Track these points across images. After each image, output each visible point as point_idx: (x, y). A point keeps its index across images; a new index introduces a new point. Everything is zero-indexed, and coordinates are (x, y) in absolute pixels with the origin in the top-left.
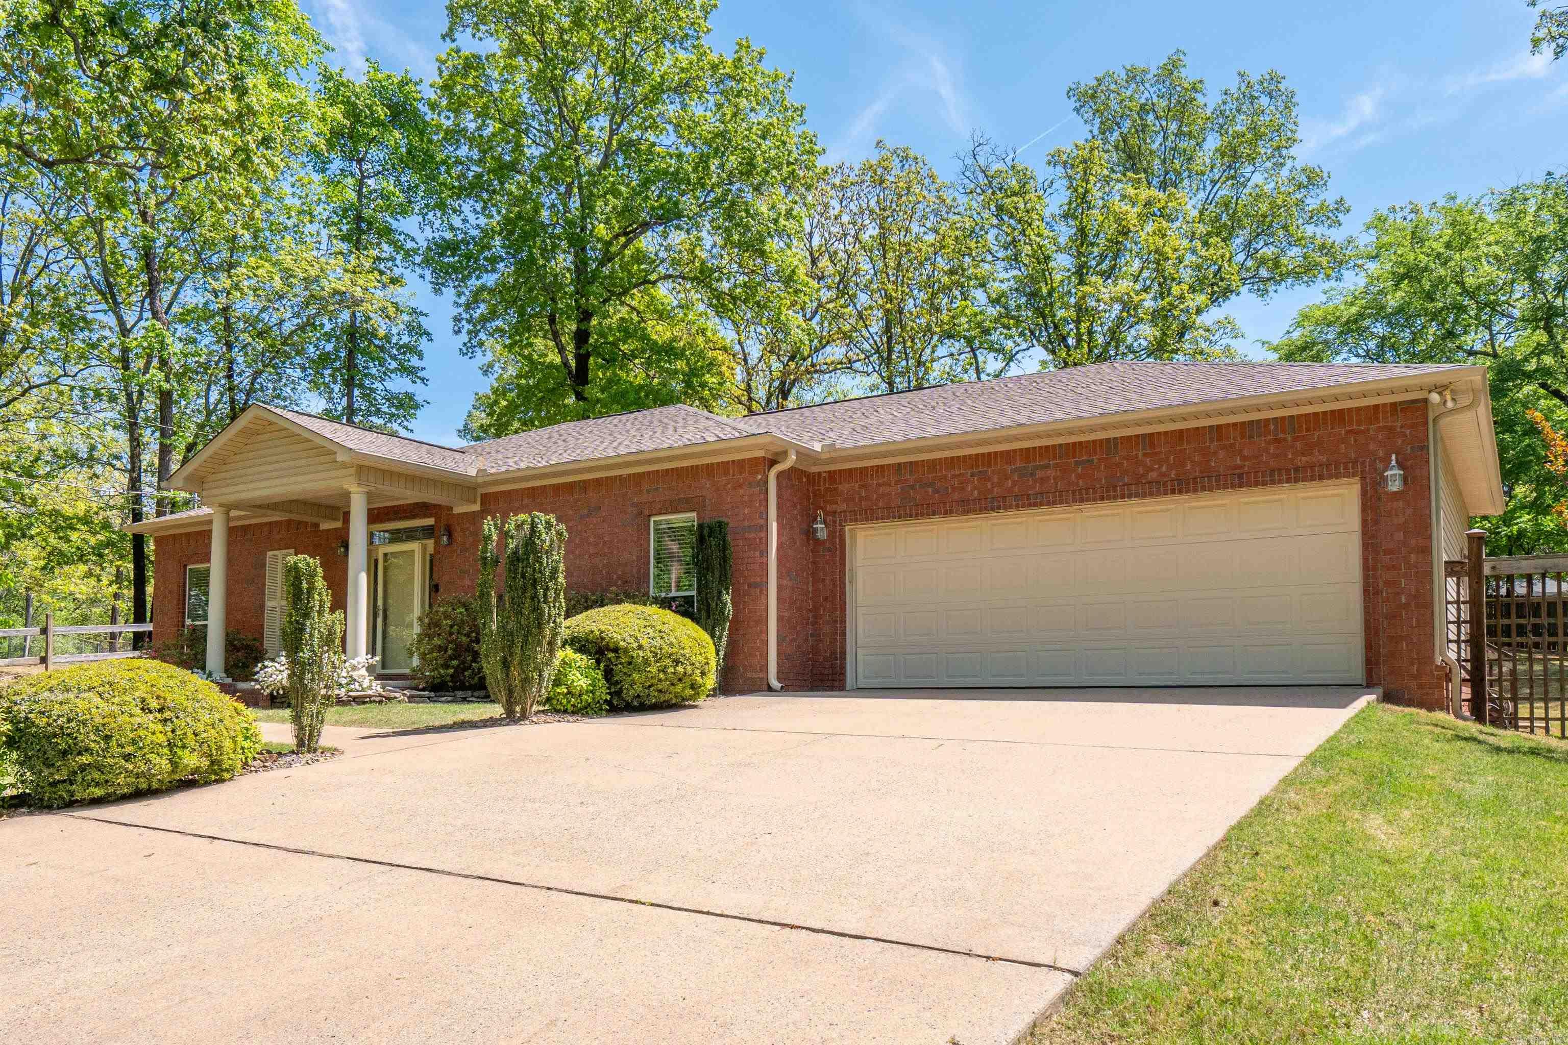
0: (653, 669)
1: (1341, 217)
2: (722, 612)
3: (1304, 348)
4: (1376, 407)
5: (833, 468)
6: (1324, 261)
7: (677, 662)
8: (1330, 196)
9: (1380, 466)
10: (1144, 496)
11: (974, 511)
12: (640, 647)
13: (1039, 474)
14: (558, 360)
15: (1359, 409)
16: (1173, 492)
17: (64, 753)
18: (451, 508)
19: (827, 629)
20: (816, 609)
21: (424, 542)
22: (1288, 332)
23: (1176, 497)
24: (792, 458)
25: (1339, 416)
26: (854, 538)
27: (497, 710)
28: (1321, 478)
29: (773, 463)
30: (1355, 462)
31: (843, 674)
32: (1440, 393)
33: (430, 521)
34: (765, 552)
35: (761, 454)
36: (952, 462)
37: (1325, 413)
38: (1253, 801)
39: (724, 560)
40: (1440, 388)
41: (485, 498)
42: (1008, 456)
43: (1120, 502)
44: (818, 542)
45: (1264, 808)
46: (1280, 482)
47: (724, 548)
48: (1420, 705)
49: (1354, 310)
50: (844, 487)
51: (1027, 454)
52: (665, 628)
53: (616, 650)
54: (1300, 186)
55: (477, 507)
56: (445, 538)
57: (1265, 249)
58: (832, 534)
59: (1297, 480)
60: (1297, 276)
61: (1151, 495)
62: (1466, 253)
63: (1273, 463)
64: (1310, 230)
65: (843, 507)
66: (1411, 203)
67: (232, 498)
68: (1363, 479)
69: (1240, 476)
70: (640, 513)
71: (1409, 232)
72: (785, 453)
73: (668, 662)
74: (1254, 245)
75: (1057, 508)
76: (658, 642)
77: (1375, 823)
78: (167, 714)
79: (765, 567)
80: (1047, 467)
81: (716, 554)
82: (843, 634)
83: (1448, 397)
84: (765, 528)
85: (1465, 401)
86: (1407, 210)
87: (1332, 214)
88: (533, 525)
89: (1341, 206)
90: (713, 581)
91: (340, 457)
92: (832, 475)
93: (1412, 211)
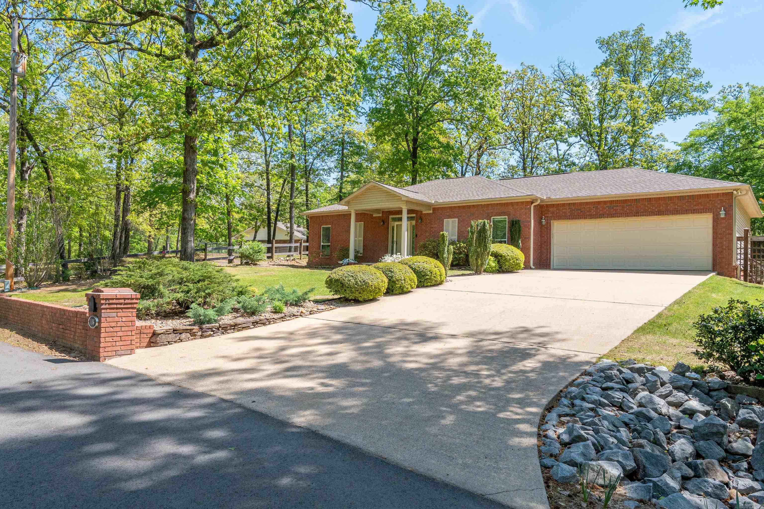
0: (511, 261)
1: (708, 89)
3: (692, 146)
4: (718, 194)
5: (547, 203)
6: (700, 108)
7: (517, 260)
8: (704, 81)
9: (719, 210)
10: (647, 216)
11: (594, 218)
12: (508, 255)
13: (615, 208)
15: (713, 194)
17: (423, 276)
18: (422, 212)
19: (545, 251)
20: (541, 245)
21: (413, 221)
22: (685, 139)
24: (539, 201)
25: (707, 196)
26: (553, 224)
27: (471, 272)
28: (701, 213)
29: (532, 203)
30: (711, 209)
31: (550, 264)
33: (414, 215)
34: (530, 229)
35: (530, 200)
36: (587, 203)
37: (703, 195)
39: (520, 231)
40: (737, 190)
41: (434, 209)
42: (605, 202)
43: (639, 217)
44: (542, 226)
46: (689, 213)
47: (520, 227)
49: (712, 131)
50: (551, 209)
51: (611, 202)
52: (512, 250)
53: (501, 256)
54: (691, 76)
55: (431, 212)
56: (419, 221)
57: (676, 101)
58: (547, 223)
59: (694, 213)
60: (688, 112)
61: (650, 215)
62: (757, 113)
63: (687, 208)
64: (695, 94)
65: (550, 215)
66: (738, 83)
68: (713, 213)
69: (677, 211)
70: (489, 216)
71: (735, 103)
72: (536, 200)
73: (515, 260)
74: (671, 100)
75: (620, 218)
76: (512, 254)
78: (438, 268)
79: (530, 233)
80: (618, 206)
81: (517, 229)
82: (550, 253)
83: (739, 192)
84: (530, 222)
85: (744, 192)
86: (735, 88)
87: (705, 88)
88: (484, 223)
89: (708, 85)
90: (516, 237)
91: (403, 199)
92: (547, 206)
93: (738, 87)
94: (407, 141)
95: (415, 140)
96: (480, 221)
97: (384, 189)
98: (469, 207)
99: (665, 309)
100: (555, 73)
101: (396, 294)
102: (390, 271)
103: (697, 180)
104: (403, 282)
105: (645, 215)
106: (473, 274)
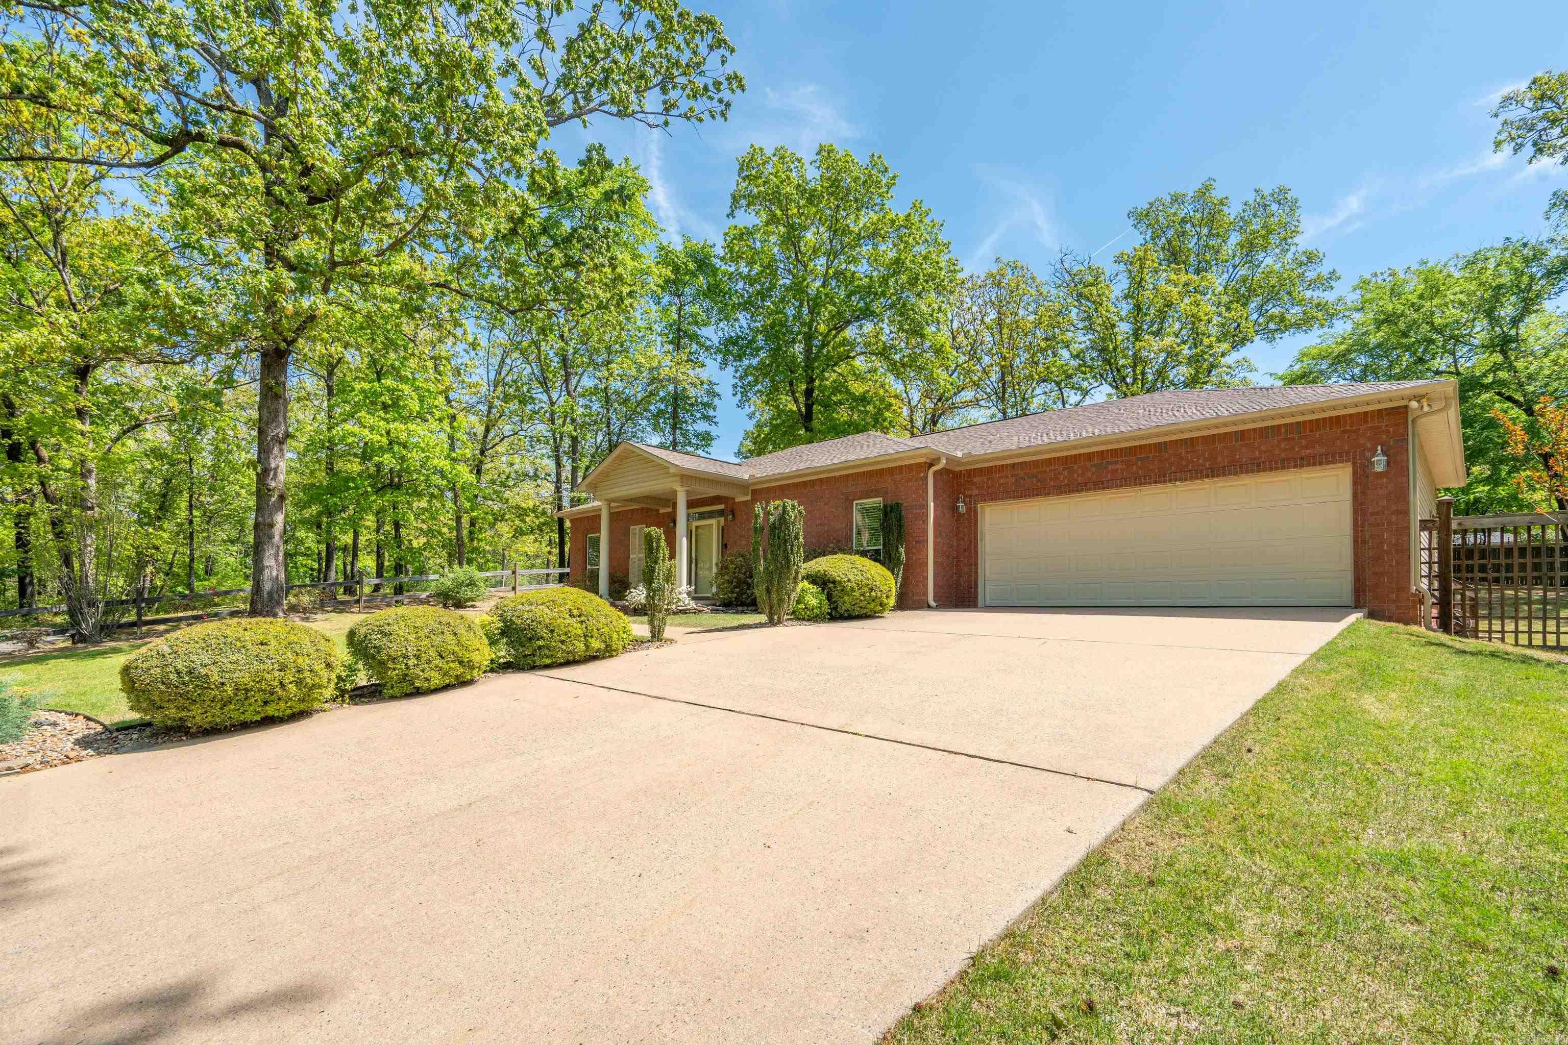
0: (857, 594)
1: (1333, 283)
2: (899, 558)
4: (1366, 413)
5: (968, 468)
6: (1320, 315)
7: (872, 590)
8: (1324, 269)
9: (1368, 454)
10: (1186, 480)
11: (1065, 493)
12: (849, 580)
13: (1110, 467)
14: (795, 408)
15: (1351, 415)
16: (1207, 476)
17: (530, 639)
18: (734, 499)
19: (966, 569)
20: (957, 558)
21: (719, 519)
22: (1291, 366)
23: (1211, 480)
24: (943, 462)
25: (1336, 421)
26: (983, 513)
27: (763, 618)
28: (1321, 464)
29: (931, 465)
30: (1347, 453)
31: (976, 597)
32: (1418, 401)
33: (722, 507)
34: (925, 522)
35: (923, 460)
36: (1049, 461)
37: (1325, 419)
38: (1273, 684)
39: (900, 526)
40: (1418, 398)
41: (754, 492)
42: (1089, 456)
43: (1168, 484)
44: (960, 515)
45: (1281, 688)
46: (1289, 468)
47: (900, 519)
48: (1398, 621)
49: (1343, 347)
50: (977, 480)
51: (1102, 454)
52: (864, 569)
53: (834, 582)
54: (1301, 264)
55: (749, 498)
56: (730, 517)
57: (1273, 310)
58: (969, 510)
59: (1302, 466)
60: (1297, 326)
61: (1191, 479)
62: (1436, 301)
63: (1283, 455)
64: (1308, 294)
65: (975, 492)
66: (1389, 269)
67: (613, 496)
68: (1354, 464)
69: (1258, 465)
70: (847, 498)
71: (1388, 288)
72: (938, 460)
73: (866, 589)
74: (1265, 307)
75: (1123, 490)
76: (859, 578)
77: (1368, 701)
78: (583, 618)
79: (926, 531)
80: (1116, 463)
81: (895, 523)
82: (976, 573)
83: (1425, 404)
84: (926, 506)
85: (1438, 406)
87: (1326, 282)
88: (784, 507)
89: (1333, 275)
90: (893, 542)
91: (672, 470)
92: (969, 472)
93: (1390, 275)
94: (793, 393)
95: (809, 393)
96: (777, 502)
98: (813, 483)
101: (393, 698)
105: (1181, 480)
106: (761, 625)
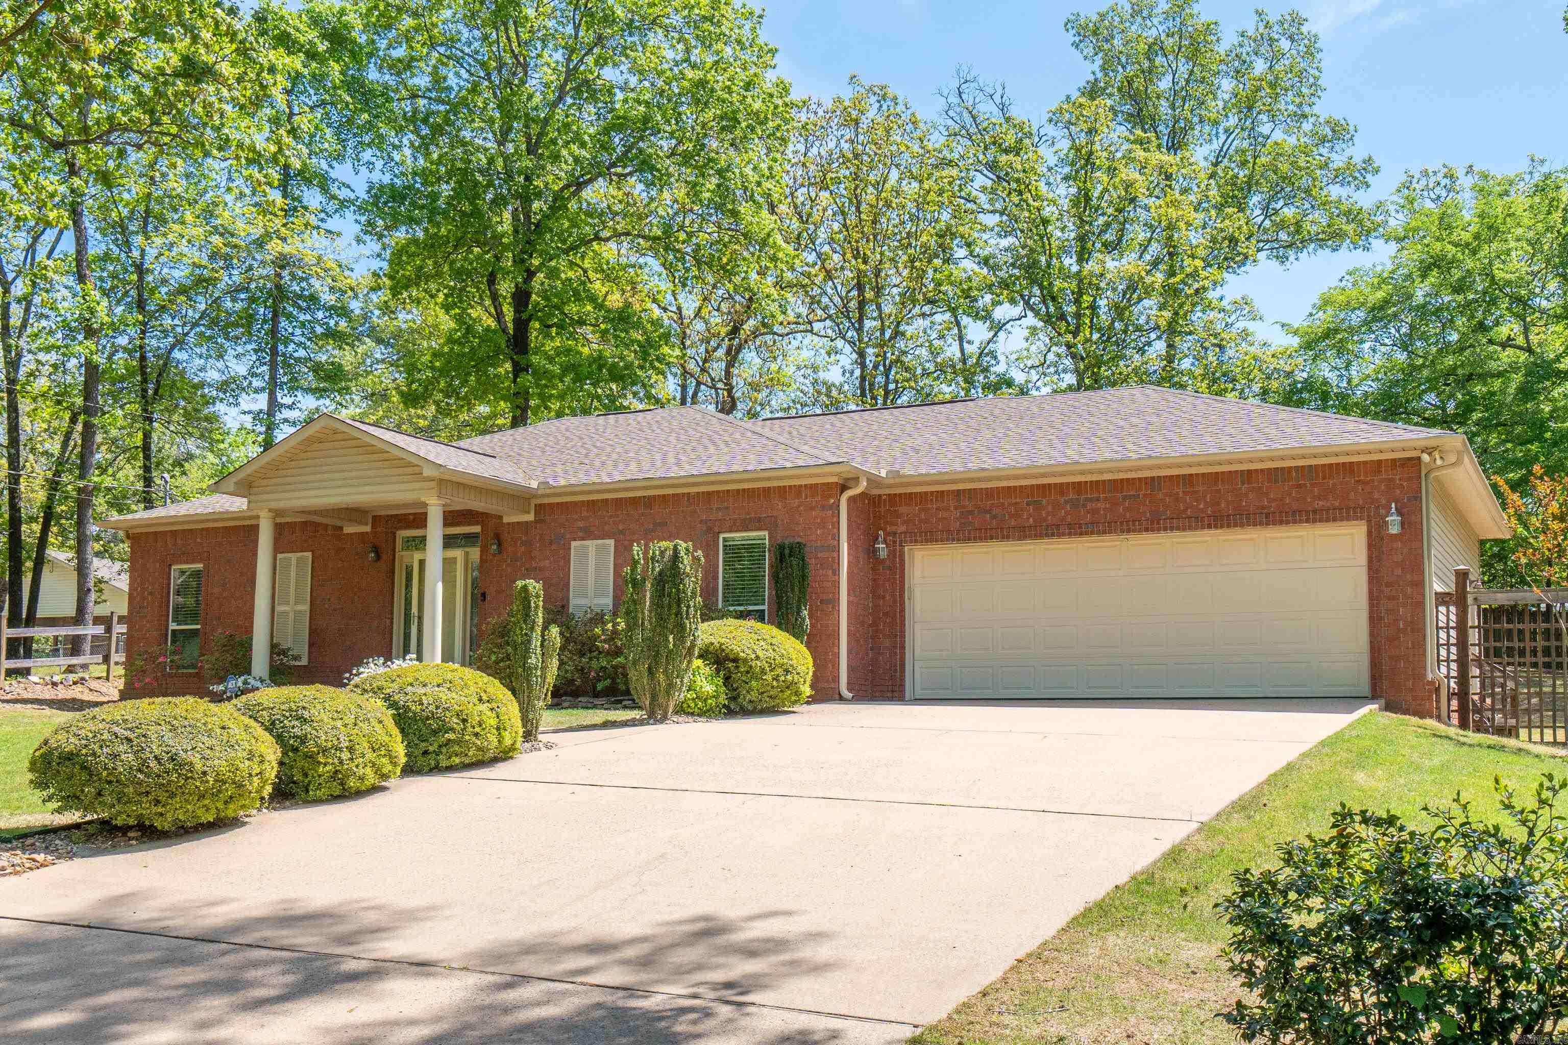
0: (768, 677)
1: (1369, 178)
2: (801, 626)
3: (1328, 334)
4: (1379, 462)
5: (892, 491)
6: (1350, 228)
7: (787, 671)
8: (1358, 153)
9: (1383, 512)
10: (1184, 530)
11: (1030, 537)
12: (758, 658)
13: (1089, 505)
14: (491, 323)
15: (1365, 463)
16: (1209, 527)
17: (435, 732)
18: (501, 517)
19: (886, 643)
20: (875, 624)
21: (467, 549)
22: (1311, 315)
23: (1213, 531)
24: (863, 485)
25: (1349, 468)
26: (912, 558)
27: (635, 714)
28: (1335, 520)
29: (844, 488)
30: (1362, 508)
31: (902, 685)
32: (1430, 454)
33: (477, 529)
34: (836, 572)
35: (834, 479)
36: (1009, 490)
37: (1338, 464)
38: (1284, 764)
39: (804, 577)
40: (1429, 451)
41: (539, 508)
42: (1062, 488)
43: (1163, 534)
44: (878, 561)
45: (1290, 767)
46: (1301, 521)
47: (803, 567)
48: (1414, 715)
49: (1380, 295)
50: (903, 510)
51: (1079, 487)
52: (774, 641)
53: (735, 660)
54: (1323, 140)
55: (531, 517)
56: (495, 547)
57: (1285, 210)
58: (892, 553)
59: (1314, 521)
60: (1321, 243)
61: (1190, 528)
63: (1295, 506)
64: (1335, 191)
65: (901, 528)
66: (1445, 166)
67: (282, 505)
68: (1369, 521)
69: (1267, 515)
70: (710, 529)
71: (1435, 217)
72: (856, 480)
73: (779, 671)
74: (1273, 205)
75: (1107, 537)
76: (771, 654)
78: (494, 705)
79: (836, 584)
80: (1098, 500)
81: (796, 572)
82: (903, 647)
83: (1437, 457)
84: (837, 548)
85: (1452, 458)
86: (1440, 176)
87: (1360, 174)
88: (676, 551)
89: (1370, 166)
90: (793, 597)
91: (427, 472)
92: (892, 498)
93: (1445, 177)
94: (495, 297)
95: (521, 298)
96: (664, 544)
97: (368, 439)
98: (649, 501)
99: (1199, 831)
100: (951, 113)
101: (318, 801)
102: (300, 718)
103: (1322, 422)
104: (345, 755)
105: (1178, 529)
106: (641, 723)
